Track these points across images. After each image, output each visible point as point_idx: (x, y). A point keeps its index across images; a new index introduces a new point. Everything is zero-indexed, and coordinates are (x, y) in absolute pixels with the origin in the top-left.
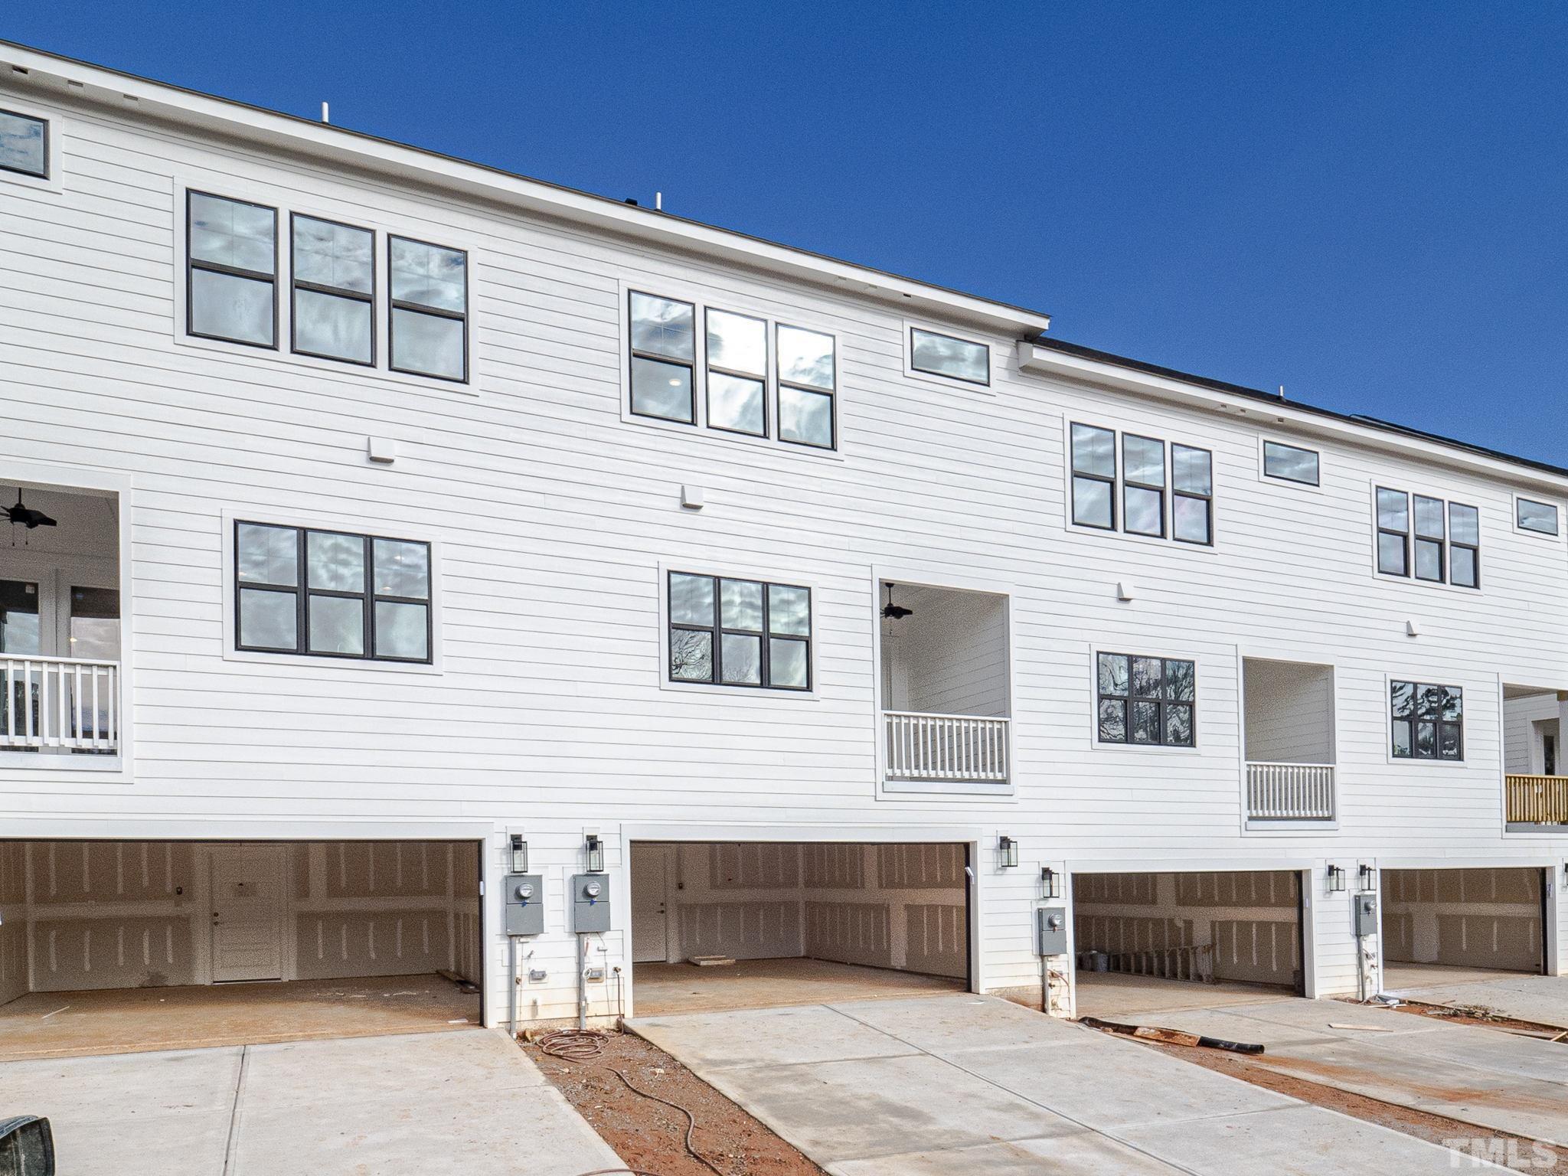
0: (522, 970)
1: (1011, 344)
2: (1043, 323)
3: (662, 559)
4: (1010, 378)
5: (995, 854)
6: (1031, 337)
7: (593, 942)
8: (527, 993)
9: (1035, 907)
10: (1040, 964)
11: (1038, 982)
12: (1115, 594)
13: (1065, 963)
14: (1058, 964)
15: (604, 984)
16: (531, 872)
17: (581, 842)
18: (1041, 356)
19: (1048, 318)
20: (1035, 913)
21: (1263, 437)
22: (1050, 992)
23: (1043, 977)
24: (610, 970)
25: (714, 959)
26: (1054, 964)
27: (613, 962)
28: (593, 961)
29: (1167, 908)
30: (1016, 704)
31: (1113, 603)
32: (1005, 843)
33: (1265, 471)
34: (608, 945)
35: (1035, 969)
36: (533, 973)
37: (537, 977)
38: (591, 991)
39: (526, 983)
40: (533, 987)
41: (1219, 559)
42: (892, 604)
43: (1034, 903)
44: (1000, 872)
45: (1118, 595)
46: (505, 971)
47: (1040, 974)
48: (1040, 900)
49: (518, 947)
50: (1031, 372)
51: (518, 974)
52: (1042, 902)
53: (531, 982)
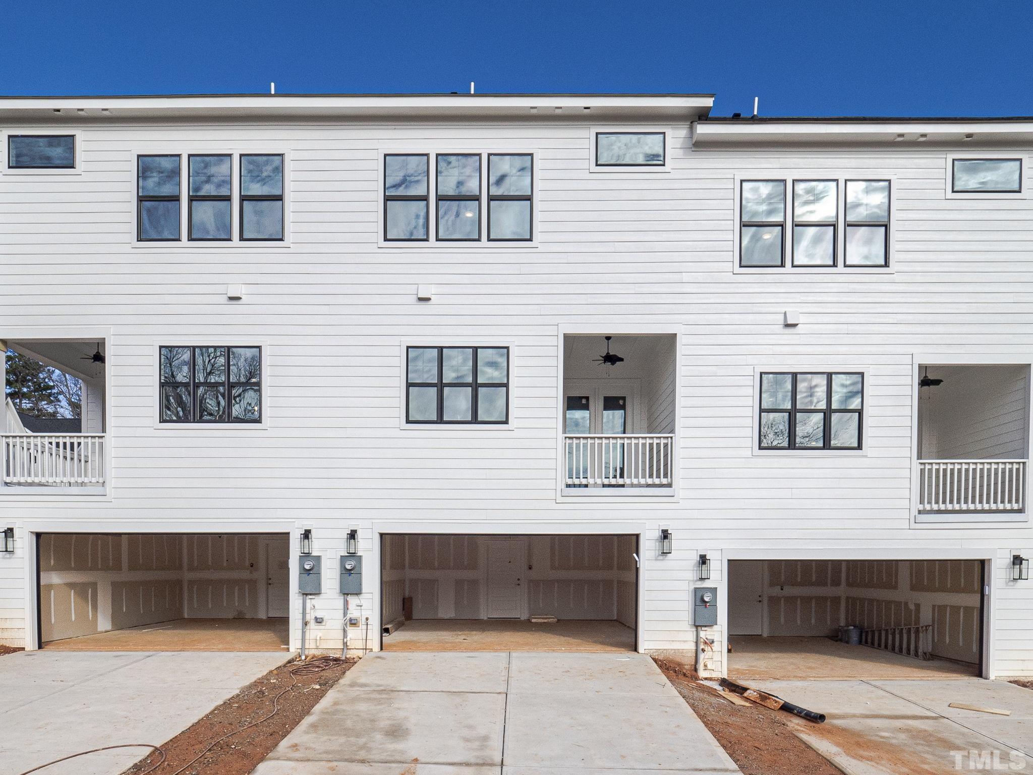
0: (310, 617)
1: (686, 126)
2: (708, 102)
3: (403, 338)
4: (683, 155)
5: (657, 544)
6: (703, 116)
7: (353, 601)
8: (314, 631)
9: (692, 587)
10: (695, 633)
11: (693, 647)
12: (782, 322)
13: (719, 633)
14: (712, 633)
15: (360, 628)
16: (314, 554)
17: (344, 534)
18: (704, 130)
19: (712, 97)
20: (692, 591)
21: (951, 156)
22: (702, 656)
23: (697, 643)
24: (364, 619)
25: (543, 618)
26: (708, 633)
27: (366, 614)
28: (353, 613)
29: (903, 593)
30: (679, 422)
31: (779, 328)
32: (665, 535)
33: (953, 188)
34: (363, 602)
35: (691, 636)
36: (316, 618)
37: (319, 621)
38: (352, 632)
39: (312, 624)
40: (317, 627)
41: (896, 277)
42: (609, 353)
43: (691, 583)
44: (661, 558)
45: (785, 322)
46: (301, 616)
47: (695, 641)
48: (697, 581)
49: (308, 601)
50: (701, 146)
51: (308, 617)
52: (700, 583)
53: (316, 624)
